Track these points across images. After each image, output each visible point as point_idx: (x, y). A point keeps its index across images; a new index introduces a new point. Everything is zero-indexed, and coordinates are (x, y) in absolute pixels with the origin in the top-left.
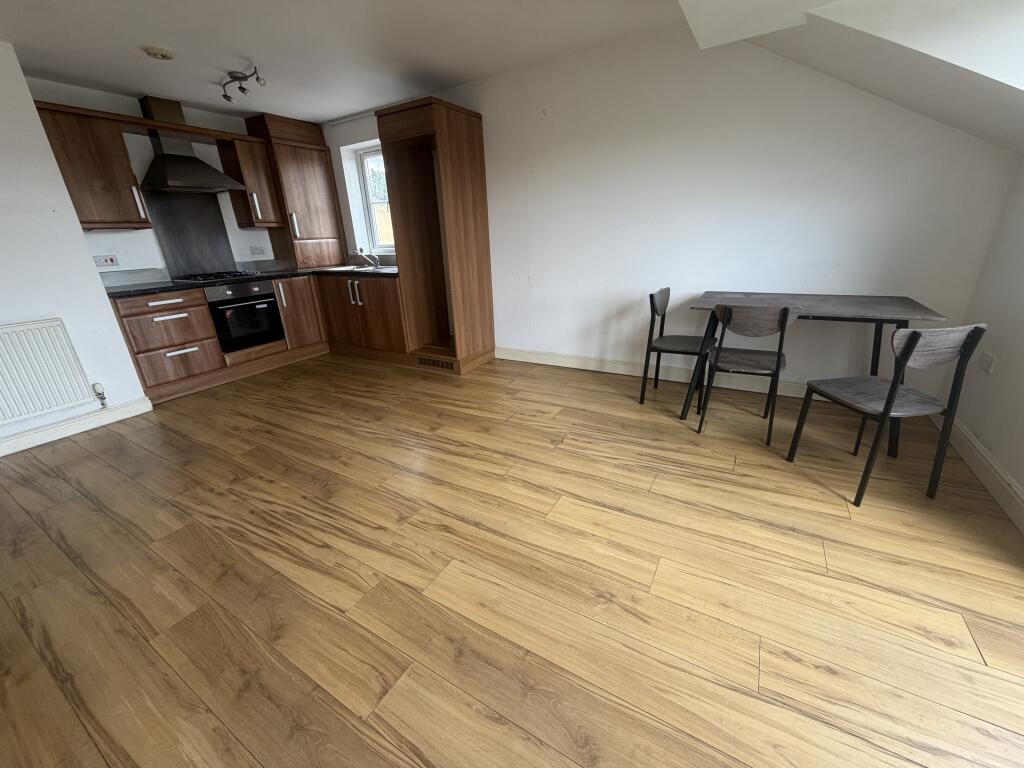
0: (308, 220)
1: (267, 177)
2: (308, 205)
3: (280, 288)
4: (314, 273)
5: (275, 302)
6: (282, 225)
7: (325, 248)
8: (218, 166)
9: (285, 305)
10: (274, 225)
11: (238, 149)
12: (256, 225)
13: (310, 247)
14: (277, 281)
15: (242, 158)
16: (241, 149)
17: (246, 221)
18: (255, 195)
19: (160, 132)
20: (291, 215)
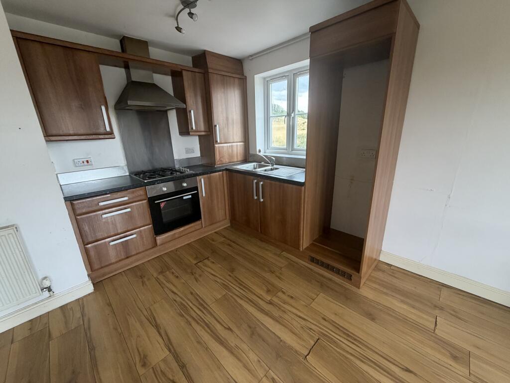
0: (226, 130)
1: (202, 97)
2: (227, 119)
3: (202, 182)
4: (227, 170)
5: (198, 193)
6: (209, 133)
7: (235, 149)
8: (170, 91)
9: (204, 195)
10: (203, 133)
11: (185, 78)
12: (191, 133)
13: (225, 149)
14: (200, 177)
15: (186, 84)
16: (187, 77)
17: (185, 130)
18: (192, 112)
19: (130, 64)
20: (216, 126)
